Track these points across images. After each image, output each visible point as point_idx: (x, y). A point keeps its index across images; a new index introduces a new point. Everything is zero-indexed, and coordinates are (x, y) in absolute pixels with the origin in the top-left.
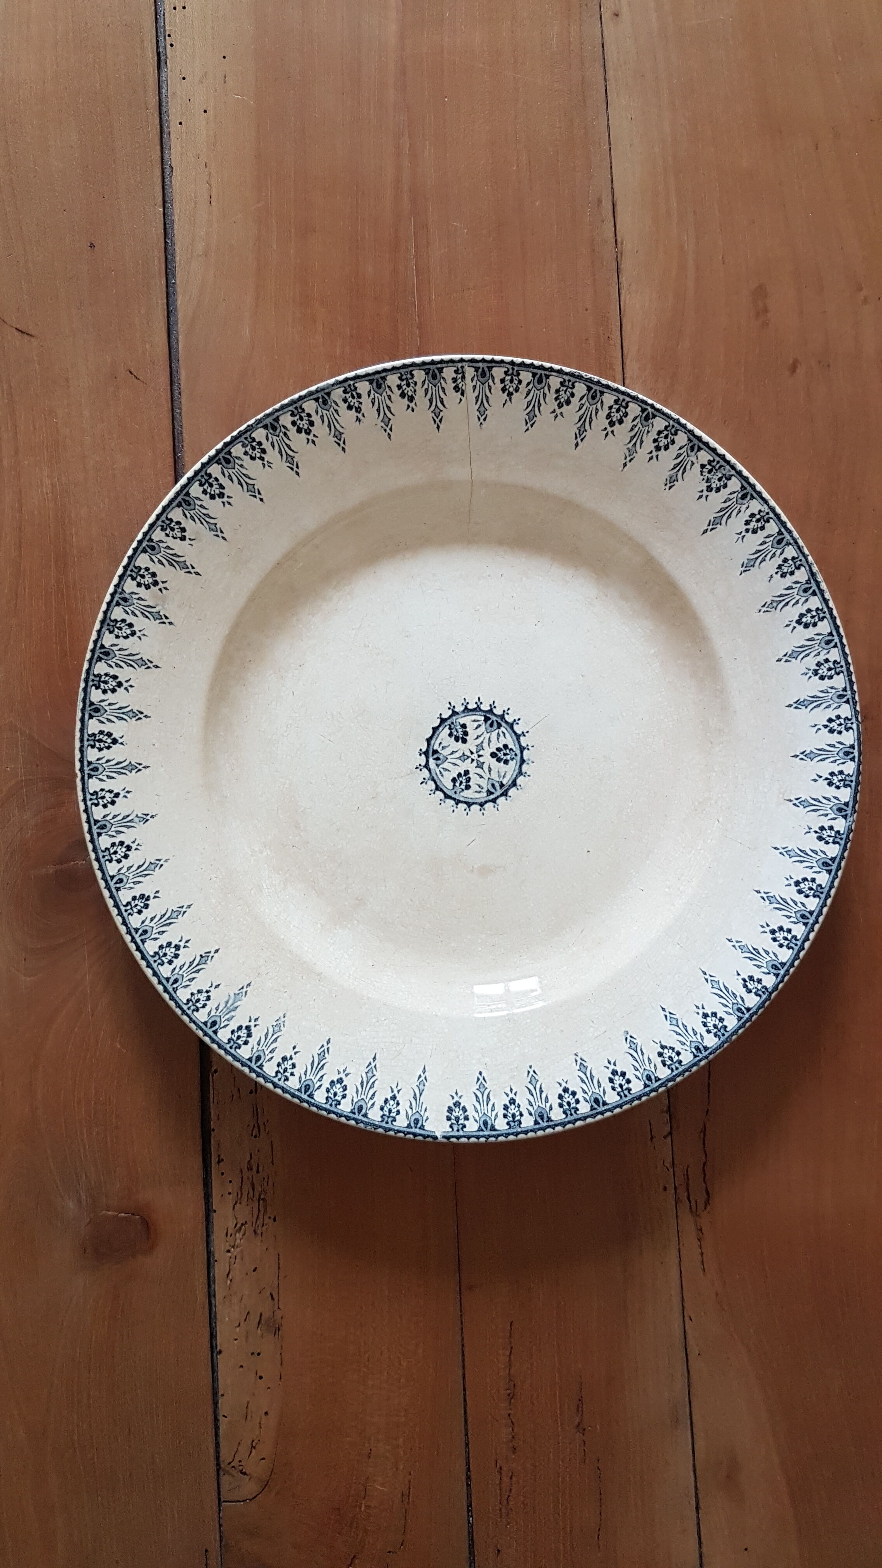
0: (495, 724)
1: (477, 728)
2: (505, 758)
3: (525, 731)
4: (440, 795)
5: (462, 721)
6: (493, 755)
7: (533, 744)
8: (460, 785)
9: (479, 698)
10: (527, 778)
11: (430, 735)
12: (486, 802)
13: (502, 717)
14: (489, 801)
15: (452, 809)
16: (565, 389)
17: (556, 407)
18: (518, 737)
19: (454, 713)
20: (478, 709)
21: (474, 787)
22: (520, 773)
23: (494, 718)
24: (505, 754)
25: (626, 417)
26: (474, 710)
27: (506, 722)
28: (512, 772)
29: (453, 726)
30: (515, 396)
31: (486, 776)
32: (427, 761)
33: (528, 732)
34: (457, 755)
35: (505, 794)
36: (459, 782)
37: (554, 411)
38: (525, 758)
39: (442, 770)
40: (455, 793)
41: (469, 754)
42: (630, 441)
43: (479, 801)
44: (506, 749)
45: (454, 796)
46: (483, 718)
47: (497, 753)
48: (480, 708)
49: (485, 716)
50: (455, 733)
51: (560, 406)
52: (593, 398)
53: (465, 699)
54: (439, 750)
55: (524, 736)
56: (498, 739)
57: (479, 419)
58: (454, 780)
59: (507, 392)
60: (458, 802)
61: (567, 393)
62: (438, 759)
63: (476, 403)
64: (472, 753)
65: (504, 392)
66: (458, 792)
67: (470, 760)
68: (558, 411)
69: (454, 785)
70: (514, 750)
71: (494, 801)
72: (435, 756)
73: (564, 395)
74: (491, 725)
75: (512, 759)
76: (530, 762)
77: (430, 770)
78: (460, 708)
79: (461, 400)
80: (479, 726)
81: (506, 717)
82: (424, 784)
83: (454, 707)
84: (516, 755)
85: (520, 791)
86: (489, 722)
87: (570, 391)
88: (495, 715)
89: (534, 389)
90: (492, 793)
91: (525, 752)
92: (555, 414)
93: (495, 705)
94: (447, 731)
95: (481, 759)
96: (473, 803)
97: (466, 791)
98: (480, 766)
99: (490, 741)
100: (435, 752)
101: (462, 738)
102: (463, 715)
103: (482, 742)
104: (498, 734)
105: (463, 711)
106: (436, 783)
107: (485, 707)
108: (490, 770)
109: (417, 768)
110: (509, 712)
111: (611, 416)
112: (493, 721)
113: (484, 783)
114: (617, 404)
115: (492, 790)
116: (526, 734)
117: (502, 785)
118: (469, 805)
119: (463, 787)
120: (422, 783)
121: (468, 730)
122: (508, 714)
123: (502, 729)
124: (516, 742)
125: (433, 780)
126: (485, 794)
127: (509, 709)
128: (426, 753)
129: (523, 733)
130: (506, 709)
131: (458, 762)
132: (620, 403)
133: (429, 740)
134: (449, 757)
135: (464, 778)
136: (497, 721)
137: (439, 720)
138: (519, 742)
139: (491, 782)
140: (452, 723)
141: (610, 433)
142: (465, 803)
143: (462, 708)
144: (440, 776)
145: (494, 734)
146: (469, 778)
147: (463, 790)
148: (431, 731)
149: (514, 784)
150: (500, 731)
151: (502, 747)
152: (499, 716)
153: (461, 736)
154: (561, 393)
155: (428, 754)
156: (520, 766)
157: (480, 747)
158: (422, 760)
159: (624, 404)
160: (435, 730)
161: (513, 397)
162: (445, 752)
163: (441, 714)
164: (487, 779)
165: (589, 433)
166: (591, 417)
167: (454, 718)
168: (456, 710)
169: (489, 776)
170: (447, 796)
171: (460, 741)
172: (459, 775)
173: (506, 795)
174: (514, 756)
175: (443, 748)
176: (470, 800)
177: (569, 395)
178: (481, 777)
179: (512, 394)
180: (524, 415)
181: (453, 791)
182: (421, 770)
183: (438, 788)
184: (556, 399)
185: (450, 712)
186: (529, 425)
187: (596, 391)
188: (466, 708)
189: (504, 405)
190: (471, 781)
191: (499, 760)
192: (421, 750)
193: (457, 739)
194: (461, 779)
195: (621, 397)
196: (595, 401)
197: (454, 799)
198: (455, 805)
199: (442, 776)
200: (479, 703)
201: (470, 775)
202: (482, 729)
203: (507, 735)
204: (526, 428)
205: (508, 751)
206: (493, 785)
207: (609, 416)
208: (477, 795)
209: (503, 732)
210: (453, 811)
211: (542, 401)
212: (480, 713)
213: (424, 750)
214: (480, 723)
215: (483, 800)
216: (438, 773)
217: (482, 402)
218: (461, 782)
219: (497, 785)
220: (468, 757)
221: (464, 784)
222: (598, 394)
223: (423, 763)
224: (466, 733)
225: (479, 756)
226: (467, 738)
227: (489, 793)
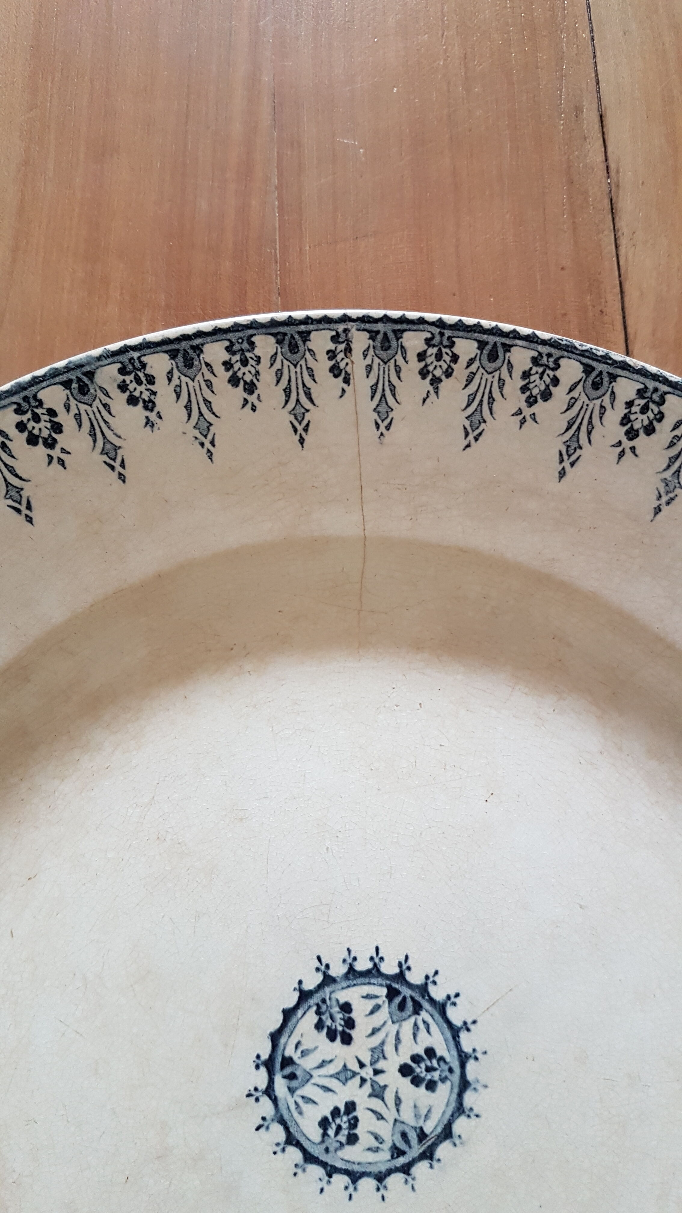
0: (410, 1004)
1: (372, 1012)
2: (429, 1077)
3: (469, 1021)
4: (294, 1154)
5: (343, 996)
6: (405, 1070)
7: (486, 1047)
8: (337, 1133)
9: (377, 949)
10: (474, 1120)
11: (278, 1025)
12: (390, 1172)
13: (423, 989)
14: (397, 1170)
15: (320, 1185)
16: (540, 370)
17: (523, 405)
18: (455, 1032)
19: (328, 980)
20: (374, 972)
21: (365, 1140)
22: (460, 1110)
23: (406, 992)
24: (429, 1069)
25: (660, 420)
26: (367, 974)
27: (432, 1001)
28: (443, 1107)
29: (324, 1008)
30: (446, 385)
31: (390, 1115)
32: (271, 1081)
33: (474, 1022)
34: (332, 1069)
35: (428, 1155)
36: (334, 1126)
37: (519, 412)
38: (470, 1077)
39: (300, 1101)
40: (327, 1150)
41: (355, 1067)
42: (669, 466)
43: (375, 1169)
44: (430, 1059)
45: (324, 1157)
46: (384, 991)
47: (414, 1065)
48: (378, 970)
49: (389, 987)
50: (329, 1022)
51: (531, 402)
52: (596, 386)
53: (349, 950)
54: (296, 1057)
55: (468, 1030)
56: (415, 1036)
57: (378, 426)
58: (324, 1123)
59: (430, 377)
60: (331, 1171)
61: (545, 377)
62: (292, 1077)
63: (372, 397)
64: (362, 1065)
65: (424, 378)
66: (332, 1149)
67: (357, 1080)
68: (527, 412)
69: (325, 1134)
70: (448, 1059)
71: (406, 1169)
72: (288, 1071)
73: (538, 382)
74: (402, 1007)
75: (443, 1080)
76: (479, 1087)
77: (275, 1101)
78: (338, 970)
79: (343, 391)
80: (377, 1008)
81: (431, 989)
82: (263, 1130)
83: (327, 966)
84: (451, 1070)
85: (459, 1148)
86: (398, 1000)
87: (551, 373)
88: (410, 986)
89: (481, 370)
90: (402, 1153)
91: (471, 1066)
92: (521, 417)
93: (410, 963)
94: (311, 1018)
95: (381, 1080)
96: (364, 1174)
97: (348, 1148)
98: (378, 1093)
99: (398, 1039)
100: (287, 1062)
101: (343, 1033)
102: (344, 984)
103: (383, 1043)
104: (415, 1024)
105: (346, 976)
106: (287, 1129)
107: (389, 968)
108: (398, 1101)
109: (249, 1095)
110: (437, 979)
111: (630, 421)
112: (404, 998)
113: (385, 1130)
114: (644, 398)
115: (402, 1146)
116: (472, 1027)
117: (422, 1136)
118: (355, 1177)
119: (342, 1138)
120: (258, 1129)
121: (353, 1015)
122: (434, 983)
123: (424, 1015)
124: (452, 1043)
125: (282, 1122)
126: (388, 1156)
127: (436, 973)
128: (269, 1065)
129: (465, 1023)
130: (431, 974)
131: (334, 1084)
132: (648, 394)
133: (275, 1037)
134: (315, 1073)
135: (345, 1118)
136: (412, 998)
137: (297, 995)
138: (458, 1044)
139: (400, 1127)
140: (324, 1001)
141: (628, 451)
142: (347, 1172)
143: (344, 969)
144: (295, 1114)
145: (407, 1027)
146: (356, 1119)
147: (342, 1145)
148: (280, 1018)
149: (447, 1133)
150: (420, 1019)
151: (422, 1053)
152: (417, 987)
153: (340, 1028)
154: (532, 378)
155: (273, 1065)
156: (460, 1095)
157: (378, 1053)
158: (261, 1078)
159: (656, 397)
160: (288, 1014)
161: (441, 386)
162: (307, 1063)
163: (300, 982)
164: (391, 1122)
165: (587, 452)
166: (590, 422)
167: (327, 990)
168: (332, 972)
169: (395, 1114)
170: (309, 1158)
171: (339, 1039)
172: (336, 1112)
173: (431, 1158)
174: (447, 1073)
175: (304, 1054)
176: (356, 1168)
177: (548, 381)
178: (380, 1117)
179: (440, 380)
180: (460, 420)
181: (323, 1147)
182: (257, 1100)
183: (291, 1140)
184: (524, 389)
185: (319, 978)
186: (471, 437)
187: (601, 373)
188: (351, 969)
189: (424, 400)
190: (360, 1125)
191: (416, 1081)
192: (258, 1057)
193: (332, 1036)
194: (338, 1121)
195: (651, 385)
196: (599, 393)
197: (324, 1164)
198: (327, 1178)
199: (301, 1113)
200: (377, 958)
201: (360, 1113)
202: (384, 1014)
203: (434, 1027)
204: (466, 442)
205: (435, 1063)
206: (404, 1135)
207: (625, 420)
208: (371, 1157)
209: (424, 1022)
210: (322, 1190)
211: (496, 394)
212: (380, 980)
213: (265, 1056)
214: (379, 1001)
215: (383, 1168)
216: (293, 1107)
217: (383, 395)
218: (339, 1128)
219: (413, 1136)
220: (354, 1074)
221: (346, 1132)
222: (606, 380)
223: (263, 1086)
224: (350, 1023)
225: (377, 1072)
226: (353, 1033)
227: (397, 1152)
